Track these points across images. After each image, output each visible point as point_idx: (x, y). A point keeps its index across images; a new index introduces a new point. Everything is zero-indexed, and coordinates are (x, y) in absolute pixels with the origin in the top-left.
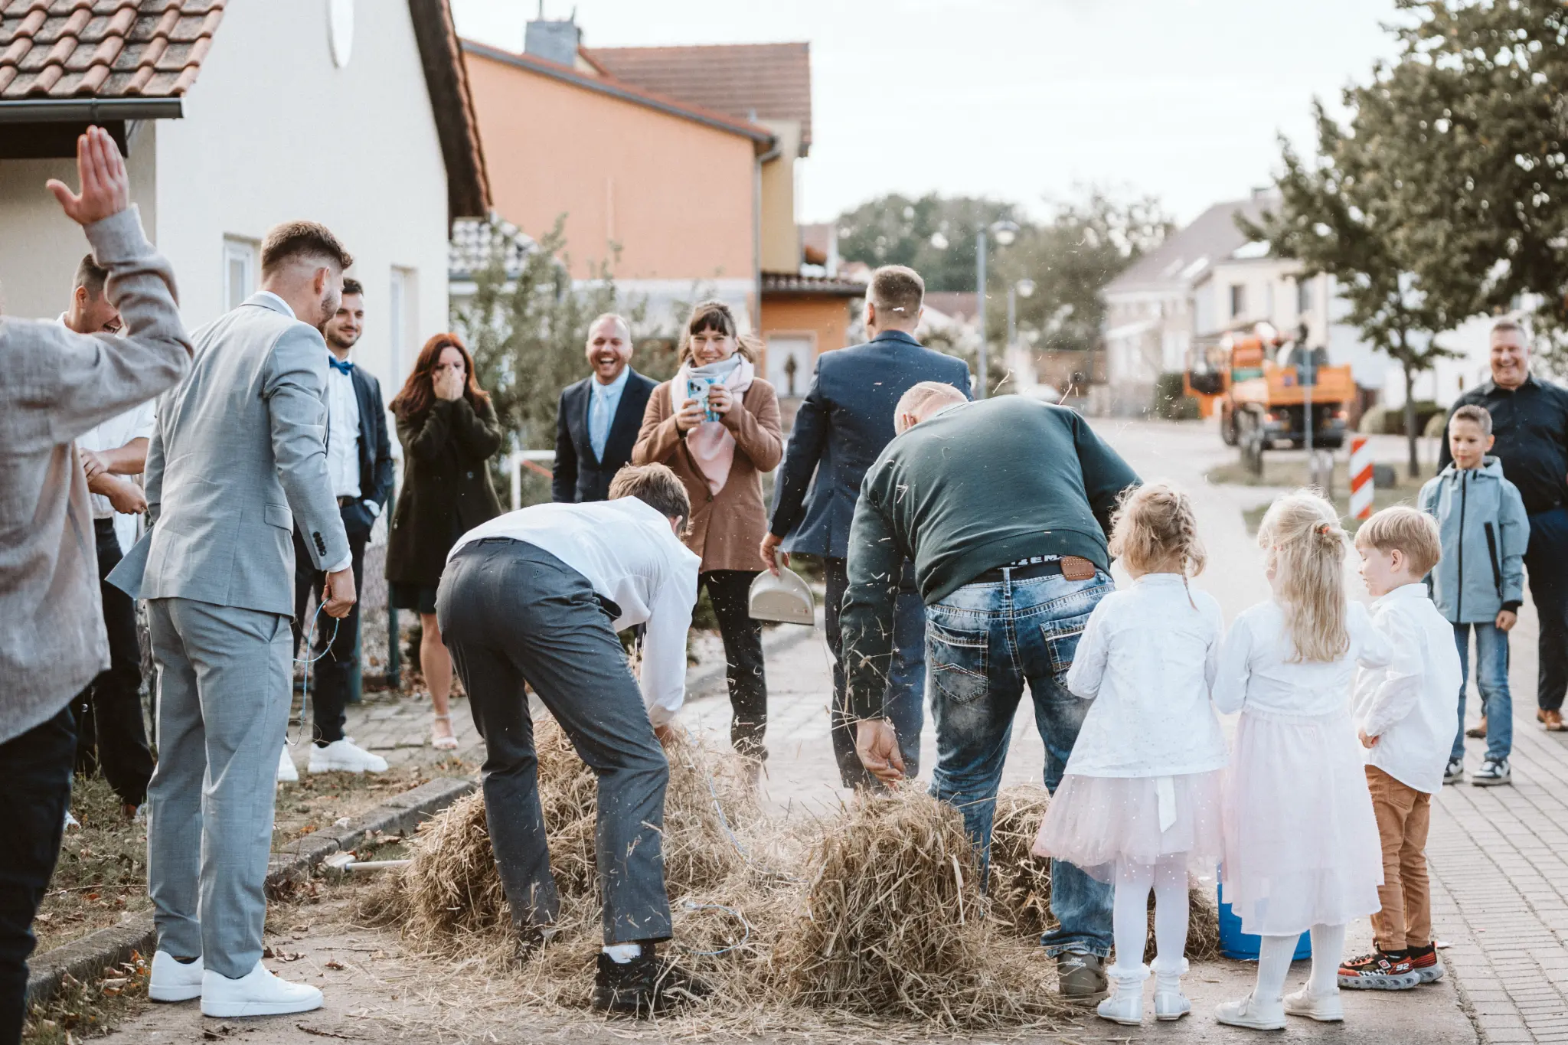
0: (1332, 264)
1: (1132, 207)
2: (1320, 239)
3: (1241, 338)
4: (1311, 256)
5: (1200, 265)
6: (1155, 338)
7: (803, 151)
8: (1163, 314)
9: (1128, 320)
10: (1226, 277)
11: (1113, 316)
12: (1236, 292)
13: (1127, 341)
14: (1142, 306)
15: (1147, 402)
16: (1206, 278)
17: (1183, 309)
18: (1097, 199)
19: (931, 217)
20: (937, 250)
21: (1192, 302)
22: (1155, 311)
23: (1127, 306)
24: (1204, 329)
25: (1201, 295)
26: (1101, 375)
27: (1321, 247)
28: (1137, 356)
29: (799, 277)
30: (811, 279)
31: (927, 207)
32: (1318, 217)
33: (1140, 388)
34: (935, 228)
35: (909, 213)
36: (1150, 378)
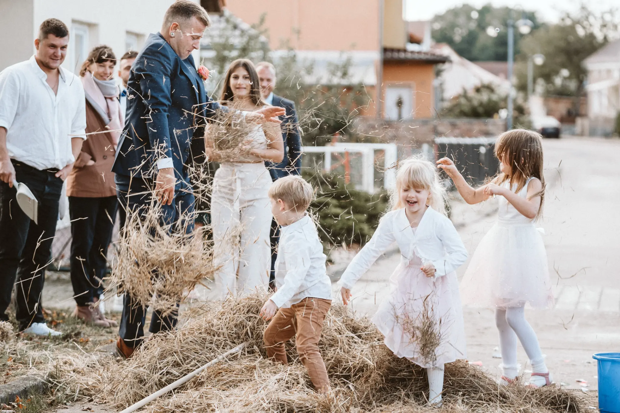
1: (603, 13)
6: (616, 90)
9: (599, 80)
11: (592, 76)
13: (600, 92)
14: (609, 71)
15: (610, 127)
18: (583, 8)
19: (488, 18)
20: (491, 38)
22: (616, 75)
23: (600, 72)
26: (583, 112)
28: (605, 101)
29: (405, 51)
30: (412, 52)
31: (485, 11)
33: (607, 120)
34: (489, 25)
35: (475, 15)
36: (613, 114)
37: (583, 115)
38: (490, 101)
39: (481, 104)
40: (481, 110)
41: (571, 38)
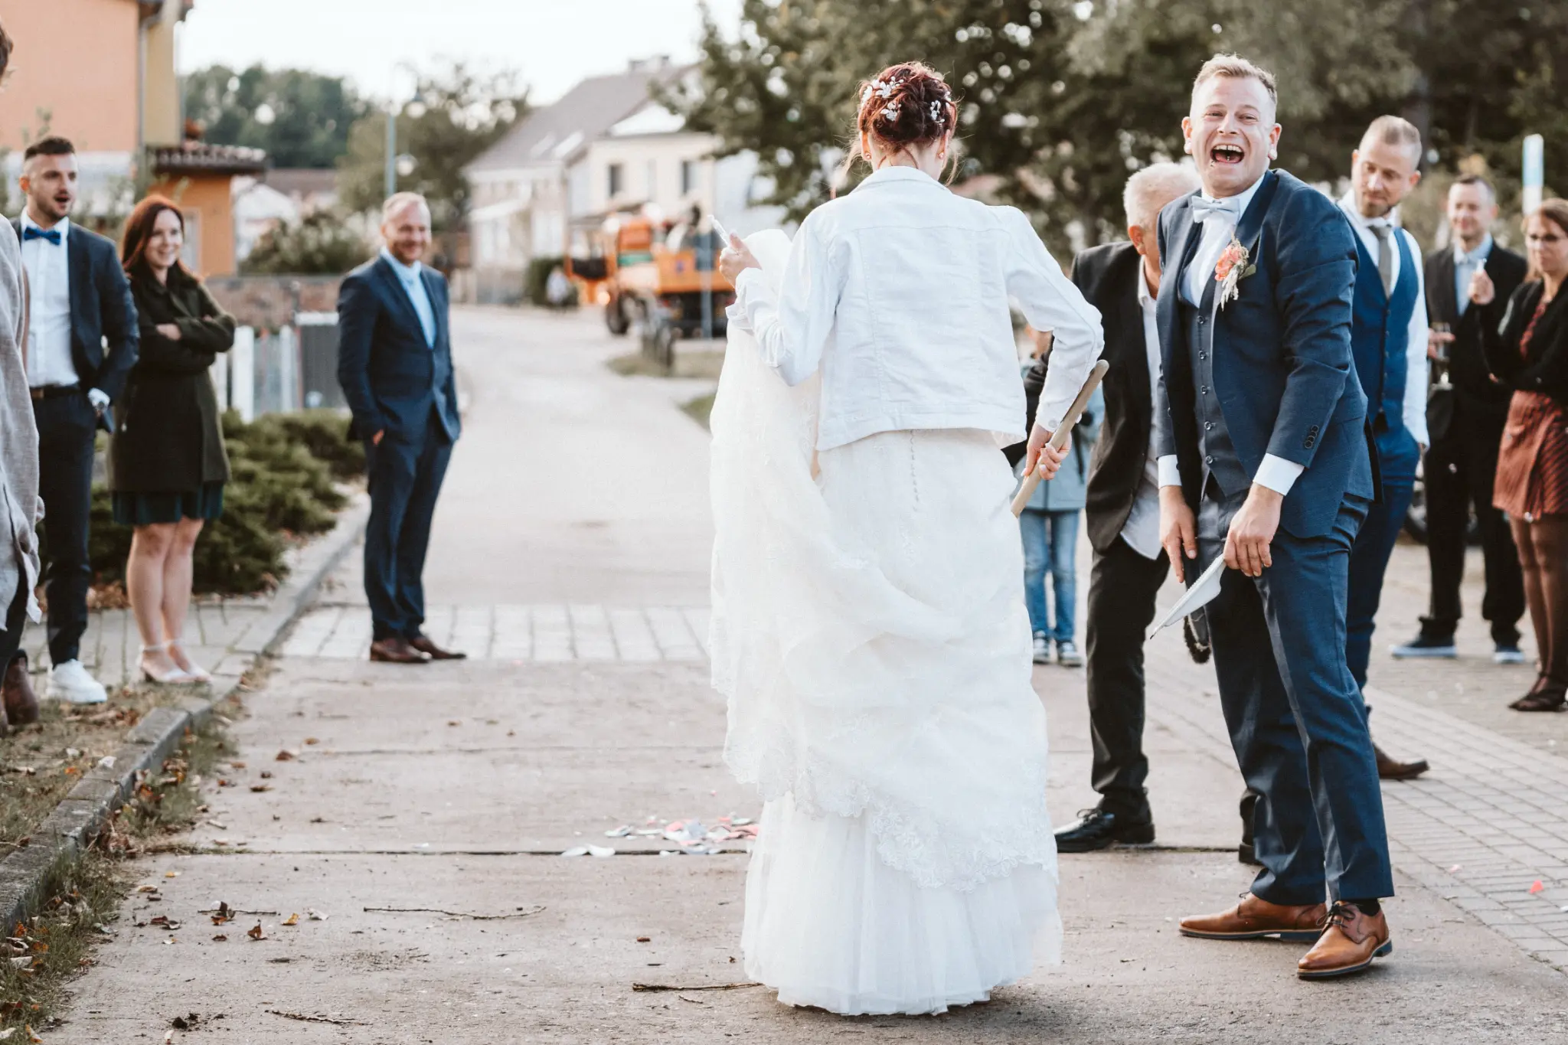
0: (756, 140)
1: (494, 79)
2: (744, 116)
3: (627, 220)
4: (732, 132)
5: (570, 144)
6: (525, 218)
7: (182, 17)
8: (534, 194)
9: (494, 200)
10: (601, 156)
11: (480, 195)
12: (614, 173)
13: (495, 224)
14: (510, 185)
15: (517, 287)
16: (578, 157)
17: (555, 188)
18: (459, 68)
19: (259, 89)
20: (262, 126)
21: (565, 182)
22: (525, 191)
23: (493, 186)
24: (580, 209)
25: (577, 174)
26: (462, 260)
27: (744, 124)
28: (504, 239)
31: (253, 77)
32: (738, 92)
33: (509, 274)
34: (260, 101)
35: (234, 85)
36: (519, 263)
37: (466, 266)
38: (335, 242)
39: (320, 249)
40: (320, 259)
41: (439, 126)
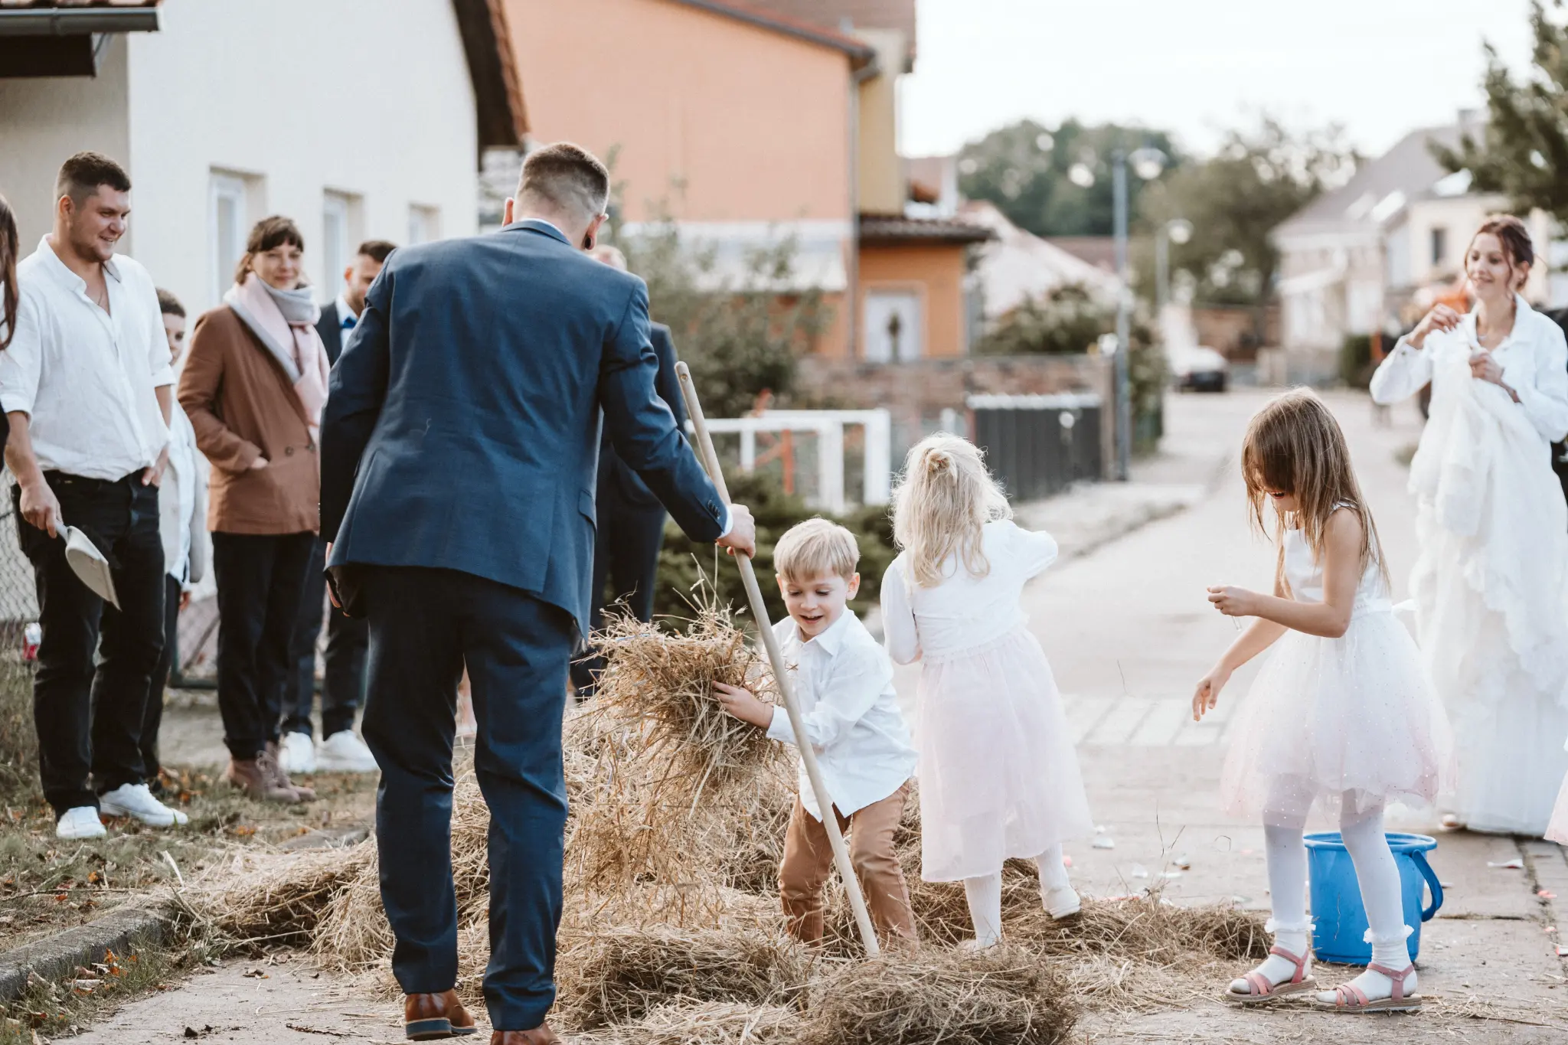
0: (1547, 199)
1: (1314, 133)
2: (1533, 169)
3: (1443, 291)
4: (1521, 190)
5: (1393, 202)
6: (1340, 291)
7: (908, 68)
8: (1351, 264)
9: (1306, 270)
10: (1424, 218)
11: (1290, 264)
12: (1438, 237)
13: (1306, 296)
14: (1324, 253)
15: (1329, 368)
16: (1400, 219)
17: (1373, 257)
19: (1072, 146)
20: (1078, 187)
21: (1384, 250)
22: (1339, 260)
23: (1306, 254)
24: (1399, 279)
25: (1396, 241)
26: (1273, 338)
28: (1318, 314)
29: (903, 218)
30: (919, 222)
31: (1068, 133)
32: (1531, 144)
33: (1322, 353)
34: (1076, 160)
35: (1046, 143)
36: (1333, 341)
37: (1274, 344)
38: (1080, 318)
39: (1063, 326)
40: (1062, 337)
41: (1247, 186)
